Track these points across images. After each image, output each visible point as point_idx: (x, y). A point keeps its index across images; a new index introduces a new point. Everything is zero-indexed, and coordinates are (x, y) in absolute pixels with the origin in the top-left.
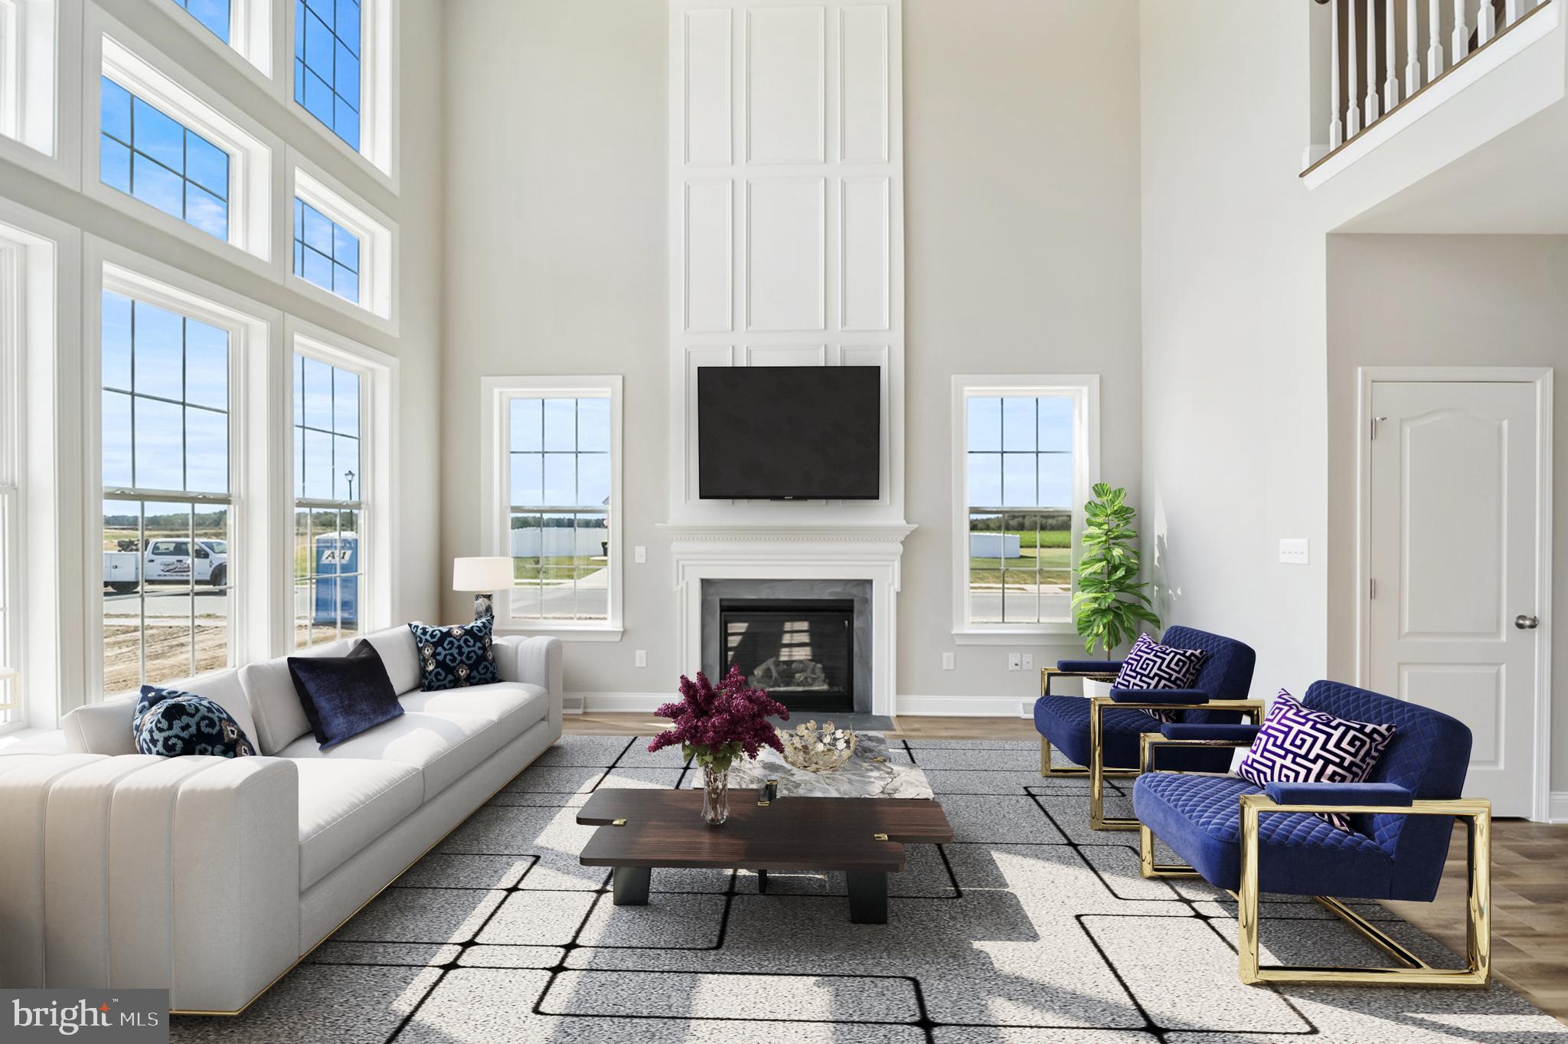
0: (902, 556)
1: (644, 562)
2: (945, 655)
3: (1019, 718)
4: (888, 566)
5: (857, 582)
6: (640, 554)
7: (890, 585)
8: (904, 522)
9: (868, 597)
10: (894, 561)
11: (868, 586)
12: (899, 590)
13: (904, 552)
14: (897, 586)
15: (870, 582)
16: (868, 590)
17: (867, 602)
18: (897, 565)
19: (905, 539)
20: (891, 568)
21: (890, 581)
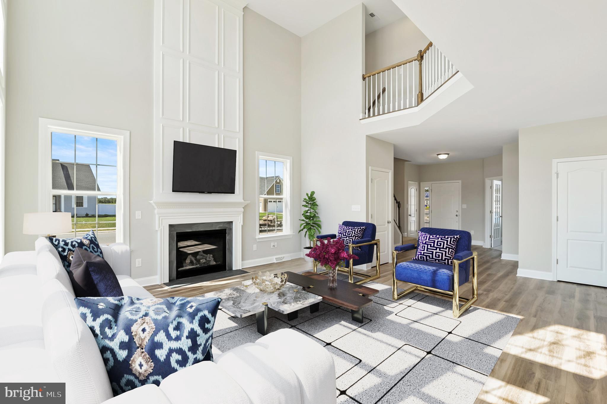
0: (243, 212)
1: (141, 218)
2: (254, 245)
3: (274, 263)
4: (239, 216)
5: (228, 223)
6: (138, 215)
7: (240, 223)
8: (243, 201)
9: (231, 227)
10: (241, 214)
11: (231, 223)
12: (242, 224)
13: (244, 211)
14: (242, 223)
15: (232, 222)
16: (231, 225)
17: (231, 229)
18: (242, 215)
19: (244, 206)
20: (240, 217)
21: (240, 221)
